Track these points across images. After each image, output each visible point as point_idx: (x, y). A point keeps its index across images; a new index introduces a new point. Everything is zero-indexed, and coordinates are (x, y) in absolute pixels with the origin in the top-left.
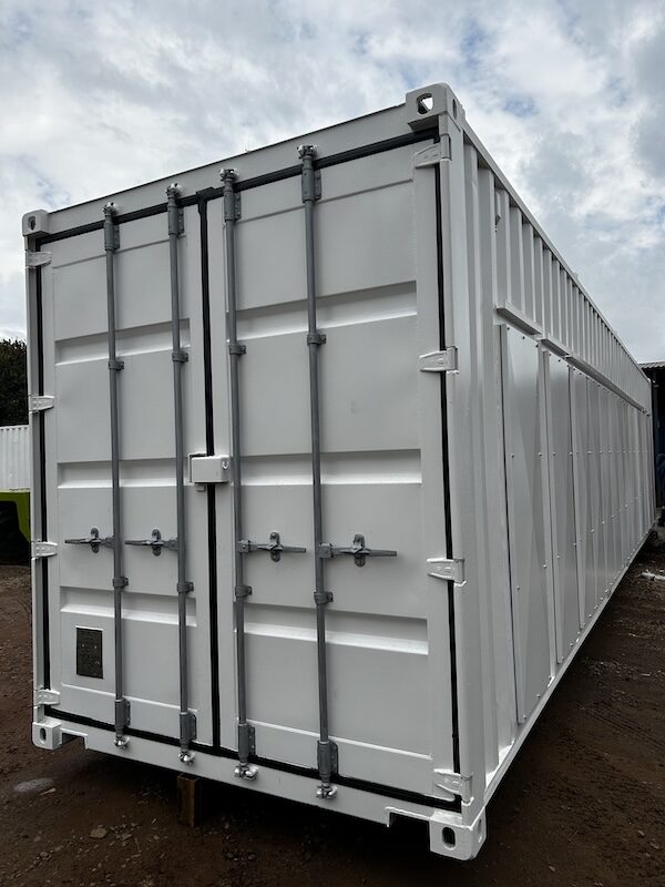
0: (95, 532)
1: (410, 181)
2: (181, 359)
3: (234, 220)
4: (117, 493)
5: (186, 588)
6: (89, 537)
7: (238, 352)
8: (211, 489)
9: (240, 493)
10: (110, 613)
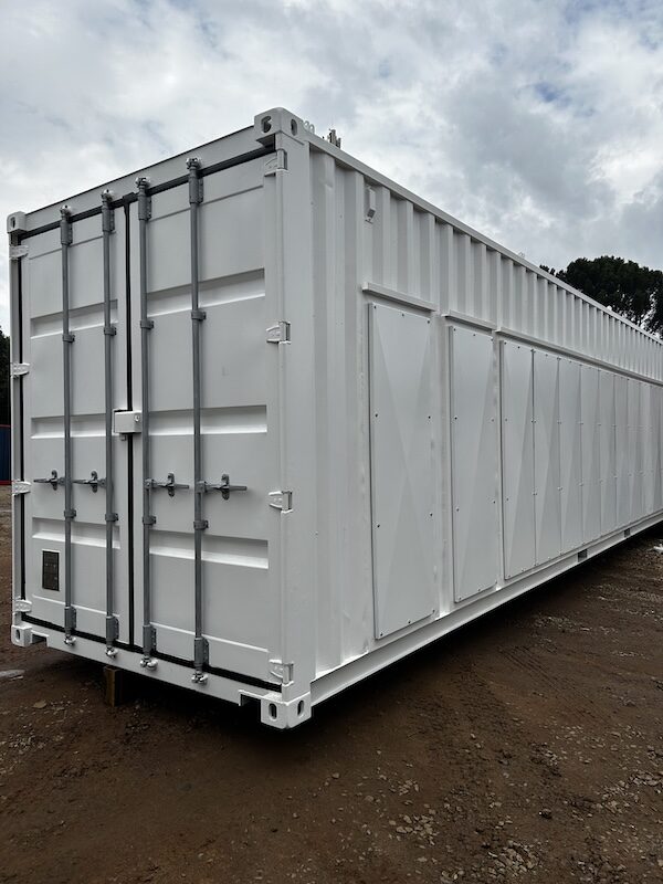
0: (54, 473)
1: (261, 187)
2: (111, 333)
3: (146, 219)
4: (69, 441)
5: (113, 519)
6: (50, 477)
7: (148, 327)
8: (130, 437)
9: (148, 442)
10: (62, 539)
